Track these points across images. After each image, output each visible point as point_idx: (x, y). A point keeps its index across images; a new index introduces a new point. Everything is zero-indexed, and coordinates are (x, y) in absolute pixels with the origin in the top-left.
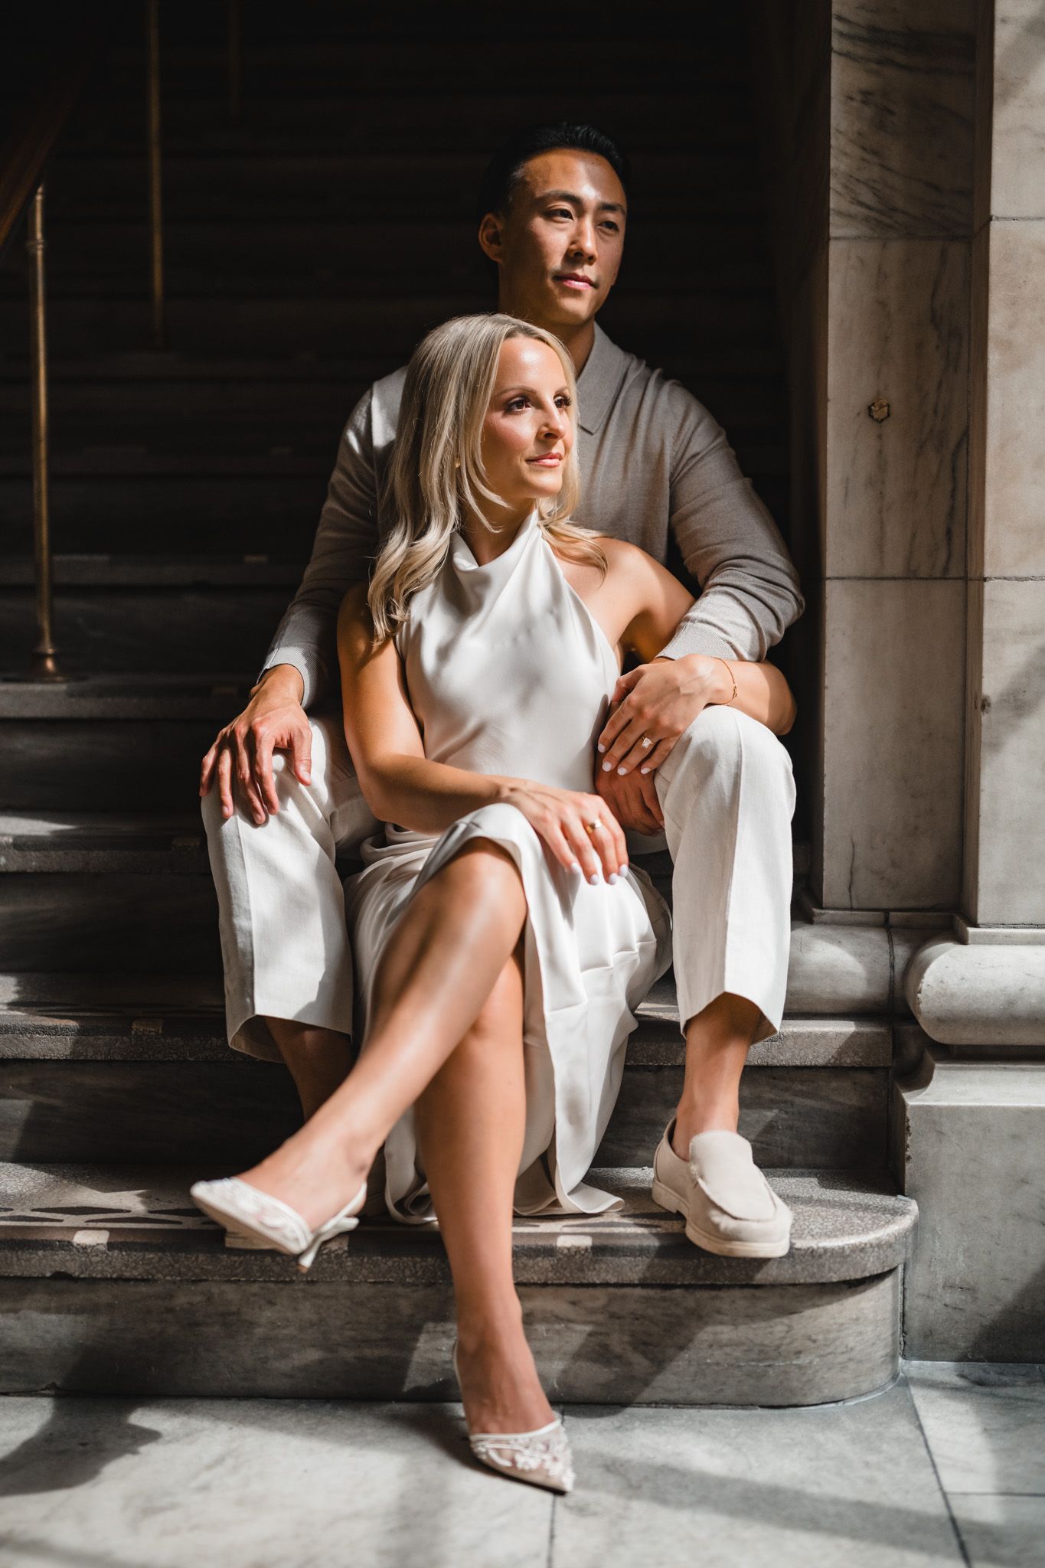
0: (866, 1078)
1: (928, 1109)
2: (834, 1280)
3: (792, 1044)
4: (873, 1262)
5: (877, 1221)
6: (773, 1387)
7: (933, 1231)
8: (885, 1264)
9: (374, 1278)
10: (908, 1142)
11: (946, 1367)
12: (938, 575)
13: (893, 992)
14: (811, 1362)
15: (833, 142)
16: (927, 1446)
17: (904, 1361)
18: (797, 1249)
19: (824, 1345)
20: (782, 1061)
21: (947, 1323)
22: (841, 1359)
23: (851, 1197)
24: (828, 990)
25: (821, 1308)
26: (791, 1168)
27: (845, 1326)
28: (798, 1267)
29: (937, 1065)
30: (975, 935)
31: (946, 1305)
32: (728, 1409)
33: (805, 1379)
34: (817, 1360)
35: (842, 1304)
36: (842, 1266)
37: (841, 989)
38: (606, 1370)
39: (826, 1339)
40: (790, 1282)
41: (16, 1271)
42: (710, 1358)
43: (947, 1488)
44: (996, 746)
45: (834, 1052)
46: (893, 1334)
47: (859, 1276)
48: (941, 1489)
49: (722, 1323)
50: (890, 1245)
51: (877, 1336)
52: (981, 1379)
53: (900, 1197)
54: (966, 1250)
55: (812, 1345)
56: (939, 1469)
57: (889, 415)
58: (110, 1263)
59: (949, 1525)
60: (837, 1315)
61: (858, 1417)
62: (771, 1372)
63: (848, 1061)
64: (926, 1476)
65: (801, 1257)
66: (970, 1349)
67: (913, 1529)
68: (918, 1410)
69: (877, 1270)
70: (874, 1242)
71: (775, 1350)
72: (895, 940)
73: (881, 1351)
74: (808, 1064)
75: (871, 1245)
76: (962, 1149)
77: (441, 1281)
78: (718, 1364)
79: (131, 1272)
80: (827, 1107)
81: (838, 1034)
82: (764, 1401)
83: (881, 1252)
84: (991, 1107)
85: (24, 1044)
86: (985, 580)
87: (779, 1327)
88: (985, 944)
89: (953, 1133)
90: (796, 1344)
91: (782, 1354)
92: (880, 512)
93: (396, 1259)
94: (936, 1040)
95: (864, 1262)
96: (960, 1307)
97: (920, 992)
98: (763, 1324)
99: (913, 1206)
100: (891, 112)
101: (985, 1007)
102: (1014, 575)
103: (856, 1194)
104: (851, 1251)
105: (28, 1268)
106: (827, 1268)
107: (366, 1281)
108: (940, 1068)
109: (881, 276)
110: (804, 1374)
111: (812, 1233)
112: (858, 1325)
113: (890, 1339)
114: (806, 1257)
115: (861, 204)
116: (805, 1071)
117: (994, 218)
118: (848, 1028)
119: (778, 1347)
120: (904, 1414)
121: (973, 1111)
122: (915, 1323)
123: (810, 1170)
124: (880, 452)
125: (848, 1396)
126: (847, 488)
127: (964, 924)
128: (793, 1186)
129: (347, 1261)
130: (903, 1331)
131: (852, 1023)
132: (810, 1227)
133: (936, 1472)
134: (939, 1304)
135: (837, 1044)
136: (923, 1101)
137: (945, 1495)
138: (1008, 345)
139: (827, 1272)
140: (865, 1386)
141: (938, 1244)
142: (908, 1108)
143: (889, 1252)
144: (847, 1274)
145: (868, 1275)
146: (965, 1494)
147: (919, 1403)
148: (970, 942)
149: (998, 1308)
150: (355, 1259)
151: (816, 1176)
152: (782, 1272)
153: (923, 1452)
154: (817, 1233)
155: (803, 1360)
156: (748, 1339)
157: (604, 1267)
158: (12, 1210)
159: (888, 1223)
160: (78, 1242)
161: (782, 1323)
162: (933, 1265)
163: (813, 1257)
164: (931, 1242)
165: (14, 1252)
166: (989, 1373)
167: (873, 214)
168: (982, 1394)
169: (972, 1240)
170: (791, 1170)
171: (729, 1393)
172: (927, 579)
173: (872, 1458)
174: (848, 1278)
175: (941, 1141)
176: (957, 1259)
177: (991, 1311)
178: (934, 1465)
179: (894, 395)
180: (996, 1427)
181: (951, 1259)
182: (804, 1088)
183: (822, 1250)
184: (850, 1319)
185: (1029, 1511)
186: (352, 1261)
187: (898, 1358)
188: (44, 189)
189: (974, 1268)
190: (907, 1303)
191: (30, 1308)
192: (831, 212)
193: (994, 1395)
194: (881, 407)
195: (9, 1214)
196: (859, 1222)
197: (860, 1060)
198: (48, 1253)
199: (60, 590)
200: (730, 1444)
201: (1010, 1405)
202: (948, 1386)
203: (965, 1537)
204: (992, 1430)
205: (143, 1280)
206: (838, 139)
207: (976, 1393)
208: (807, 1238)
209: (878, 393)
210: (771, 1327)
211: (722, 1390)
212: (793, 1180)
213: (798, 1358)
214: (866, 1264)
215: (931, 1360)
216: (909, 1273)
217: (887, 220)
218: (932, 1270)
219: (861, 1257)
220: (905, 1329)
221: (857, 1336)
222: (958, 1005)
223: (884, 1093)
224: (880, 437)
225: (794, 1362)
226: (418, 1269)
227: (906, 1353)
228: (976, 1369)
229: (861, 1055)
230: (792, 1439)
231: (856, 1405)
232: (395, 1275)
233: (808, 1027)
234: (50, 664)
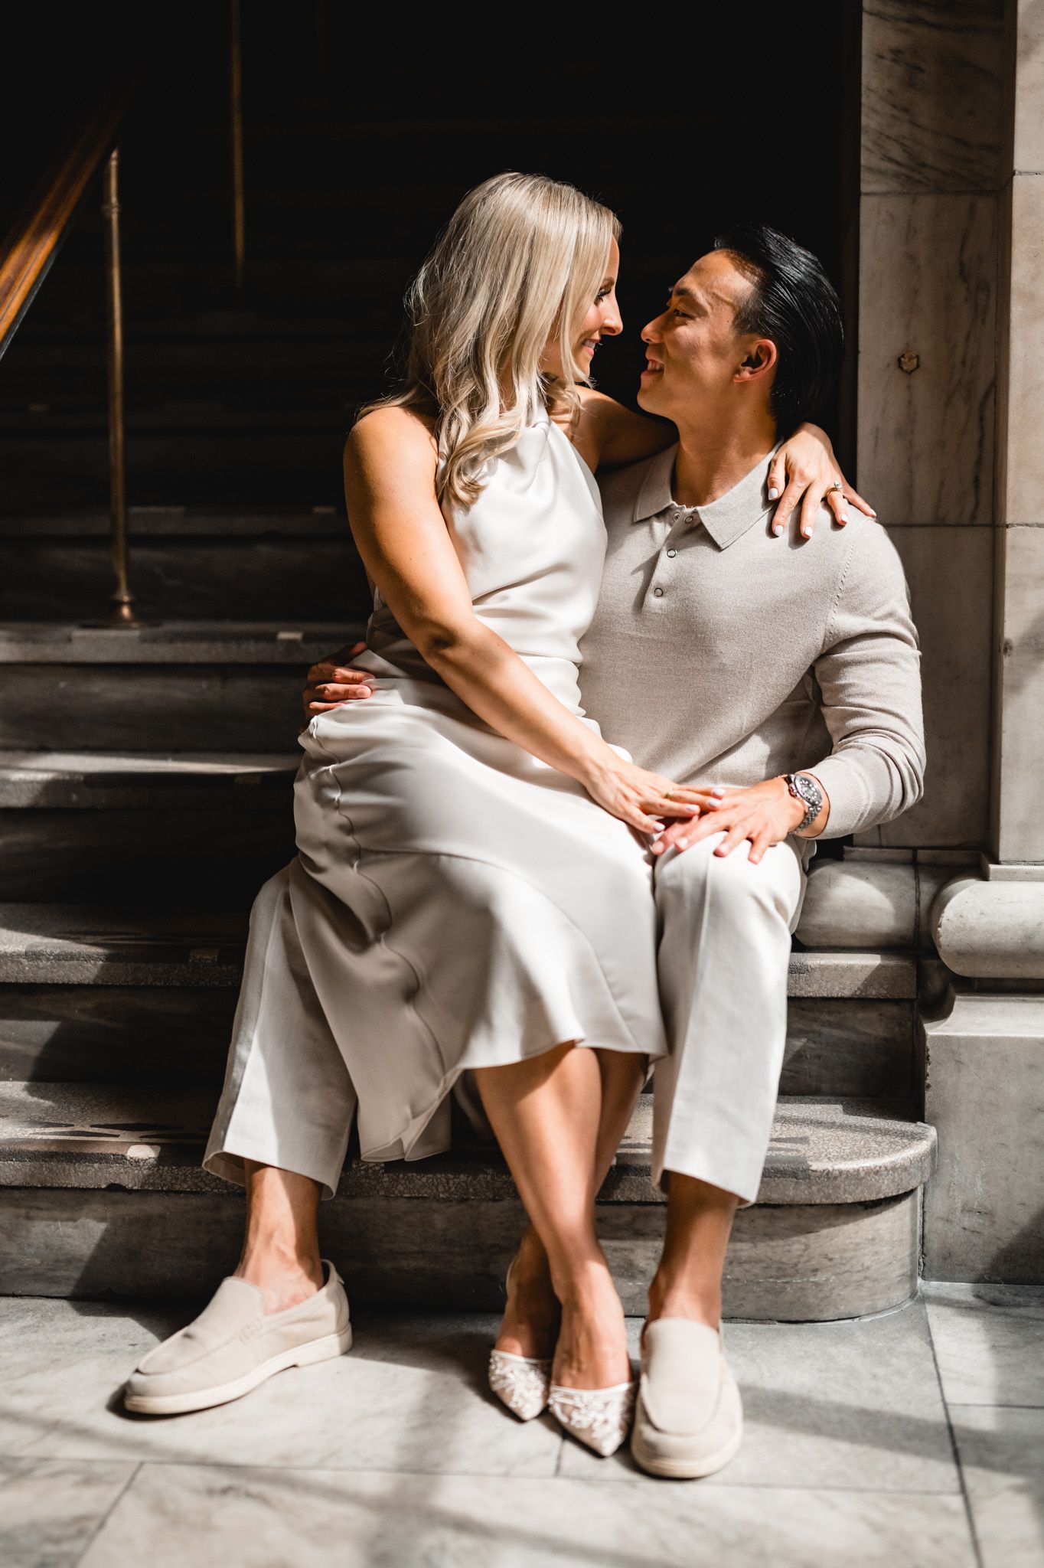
0: (892, 1010)
1: (947, 1040)
2: (849, 1201)
3: (820, 976)
4: (888, 1185)
5: (893, 1146)
6: (791, 1303)
7: (951, 1156)
8: (899, 1187)
9: (410, 1193)
10: (928, 1071)
11: (964, 1287)
12: (966, 521)
13: (919, 926)
14: (827, 1280)
15: (864, 100)
16: (935, 1360)
17: (923, 1281)
18: (813, 1171)
19: (841, 1264)
20: (810, 992)
21: (965, 1246)
22: (856, 1277)
23: (872, 1123)
24: (855, 924)
25: (837, 1228)
26: (818, 1096)
27: (860, 1246)
28: (814, 1188)
29: (958, 997)
30: (996, 871)
31: (964, 1229)
32: (747, 1323)
33: (821, 1295)
34: (834, 1278)
35: (858, 1225)
36: (857, 1188)
37: (868, 923)
38: (630, 1284)
39: (841, 1258)
40: (806, 1202)
41: (74, 1182)
42: (730, 1274)
43: (948, 1400)
44: (1017, 688)
45: (859, 983)
46: (912, 1254)
47: (873, 1197)
48: (943, 1400)
49: (741, 1241)
50: (905, 1169)
51: (894, 1256)
52: (995, 1300)
53: (919, 1123)
54: (984, 1176)
55: (829, 1263)
56: (944, 1382)
57: (918, 366)
58: (161, 1175)
59: (947, 1433)
60: (853, 1235)
61: (872, 1333)
62: (789, 1289)
63: (873, 993)
64: (931, 1387)
65: (817, 1179)
66: (987, 1271)
67: (909, 1437)
68: (931, 1327)
69: (892, 1193)
70: (889, 1166)
71: (793, 1267)
72: (922, 877)
73: (896, 1271)
74: (835, 995)
75: (886, 1168)
76: (980, 1079)
77: (473, 1197)
78: (737, 1280)
79: (180, 1185)
80: (854, 1037)
81: (863, 967)
82: (782, 1316)
83: (896, 1175)
84: (1008, 1037)
85: (88, 970)
86: (1007, 526)
87: (796, 1245)
88: (1006, 880)
89: (971, 1062)
90: (813, 1262)
91: (800, 1271)
92: (909, 461)
93: (430, 1176)
94: (956, 972)
95: (879, 1185)
96: (978, 1230)
97: (940, 926)
98: (781, 1242)
99: (932, 1132)
100: (921, 70)
101: (1003, 941)
102: (1035, 522)
103: (878, 1120)
104: (866, 1173)
105: (84, 1180)
106: (842, 1189)
107: (402, 1197)
108: (961, 1000)
109: (910, 232)
110: (821, 1291)
111: (829, 1156)
112: (874, 1245)
113: (907, 1260)
114: (822, 1179)
115: (891, 160)
116: (833, 1002)
117: (1017, 172)
118: (874, 961)
119: (796, 1265)
120: (917, 1331)
121: (991, 1041)
122: (934, 1245)
123: (837, 1098)
124: (910, 402)
125: (863, 1313)
126: (876, 437)
127: (987, 861)
128: (818, 1113)
129: (383, 1177)
130: (923, 1253)
131: (879, 956)
132: (828, 1150)
133: (940, 1384)
134: (958, 1227)
135: (863, 976)
136: (943, 1031)
137: (945, 1406)
138: (1030, 297)
139: (842, 1193)
140: (881, 1304)
141: (956, 1170)
142: (928, 1037)
143: (904, 1174)
144: (861, 1195)
145: (882, 1197)
146: (966, 1405)
147: (933, 1321)
148: (991, 878)
149: (1015, 1232)
150: (391, 1175)
151: (842, 1103)
152: (799, 1193)
153: (931, 1366)
154: (834, 1156)
155: (820, 1278)
156: (767, 1257)
157: (628, 1186)
158: (73, 1125)
159: (904, 1147)
160: (132, 1156)
161: (799, 1242)
162: (951, 1190)
163: (829, 1178)
164: (950, 1168)
165: (72, 1165)
166: (1004, 1294)
167: (903, 170)
168: (995, 1313)
169: (990, 1166)
170: (818, 1098)
171: (749, 1308)
172: (955, 526)
173: (880, 1371)
174: (863, 1200)
175: (959, 1071)
176: (976, 1184)
177: (1007, 1234)
178: (939, 1378)
179: (924, 347)
180: (1003, 1344)
181: (970, 1184)
182: (832, 1019)
183: (837, 1172)
184: (866, 1240)
185: (1026, 1422)
186: (388, 1177)
187: (916, 1279)
188: (119, 154)
189: (992, 1193)
190: (927, 1226)
191: (87, 1217)
192: (862, 169)
193: (1007, 1315)
194: (911, 358)
195: (69, 1129)
196: (877, 1146)
197: (885, 992)
198: (104, 1165)
199: (136, 541)
200: (745, 1356)
201: (1021, 1324)
202: (964, 1305)
203: (959, 1445)
204: (1001, 1346)
205: (192, 1193)
206: (868, 96)
207: (990, 1312)
208: (824, 1161)
209: (908, 344)
210: (789, 1245)
211: (742, 1305)
212: (819, 1107)
213: (815, 1275)
214: (881, 1186)
215: (949, 1281)
216: (928, 1197)
217: (916, 176)
218: (951, 1194)
219: (876, 1180)
220: (925, 1252)
221: (873, 1255)
222: (978, 939)
223: (909, 1024)
224: (909, 387)
225: (811, 1280)
226: (451, 1185)
227: (926, 1274)
228: (993, 1291)
229: (886, 987)
230: (806, 1352)
231: (871, 1321)
232: (429, 1191)
233: (835, 960)
234: (126, 611)
